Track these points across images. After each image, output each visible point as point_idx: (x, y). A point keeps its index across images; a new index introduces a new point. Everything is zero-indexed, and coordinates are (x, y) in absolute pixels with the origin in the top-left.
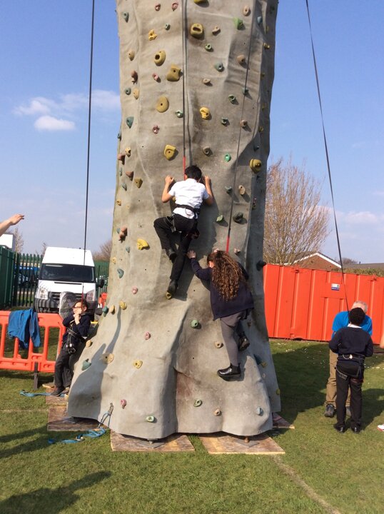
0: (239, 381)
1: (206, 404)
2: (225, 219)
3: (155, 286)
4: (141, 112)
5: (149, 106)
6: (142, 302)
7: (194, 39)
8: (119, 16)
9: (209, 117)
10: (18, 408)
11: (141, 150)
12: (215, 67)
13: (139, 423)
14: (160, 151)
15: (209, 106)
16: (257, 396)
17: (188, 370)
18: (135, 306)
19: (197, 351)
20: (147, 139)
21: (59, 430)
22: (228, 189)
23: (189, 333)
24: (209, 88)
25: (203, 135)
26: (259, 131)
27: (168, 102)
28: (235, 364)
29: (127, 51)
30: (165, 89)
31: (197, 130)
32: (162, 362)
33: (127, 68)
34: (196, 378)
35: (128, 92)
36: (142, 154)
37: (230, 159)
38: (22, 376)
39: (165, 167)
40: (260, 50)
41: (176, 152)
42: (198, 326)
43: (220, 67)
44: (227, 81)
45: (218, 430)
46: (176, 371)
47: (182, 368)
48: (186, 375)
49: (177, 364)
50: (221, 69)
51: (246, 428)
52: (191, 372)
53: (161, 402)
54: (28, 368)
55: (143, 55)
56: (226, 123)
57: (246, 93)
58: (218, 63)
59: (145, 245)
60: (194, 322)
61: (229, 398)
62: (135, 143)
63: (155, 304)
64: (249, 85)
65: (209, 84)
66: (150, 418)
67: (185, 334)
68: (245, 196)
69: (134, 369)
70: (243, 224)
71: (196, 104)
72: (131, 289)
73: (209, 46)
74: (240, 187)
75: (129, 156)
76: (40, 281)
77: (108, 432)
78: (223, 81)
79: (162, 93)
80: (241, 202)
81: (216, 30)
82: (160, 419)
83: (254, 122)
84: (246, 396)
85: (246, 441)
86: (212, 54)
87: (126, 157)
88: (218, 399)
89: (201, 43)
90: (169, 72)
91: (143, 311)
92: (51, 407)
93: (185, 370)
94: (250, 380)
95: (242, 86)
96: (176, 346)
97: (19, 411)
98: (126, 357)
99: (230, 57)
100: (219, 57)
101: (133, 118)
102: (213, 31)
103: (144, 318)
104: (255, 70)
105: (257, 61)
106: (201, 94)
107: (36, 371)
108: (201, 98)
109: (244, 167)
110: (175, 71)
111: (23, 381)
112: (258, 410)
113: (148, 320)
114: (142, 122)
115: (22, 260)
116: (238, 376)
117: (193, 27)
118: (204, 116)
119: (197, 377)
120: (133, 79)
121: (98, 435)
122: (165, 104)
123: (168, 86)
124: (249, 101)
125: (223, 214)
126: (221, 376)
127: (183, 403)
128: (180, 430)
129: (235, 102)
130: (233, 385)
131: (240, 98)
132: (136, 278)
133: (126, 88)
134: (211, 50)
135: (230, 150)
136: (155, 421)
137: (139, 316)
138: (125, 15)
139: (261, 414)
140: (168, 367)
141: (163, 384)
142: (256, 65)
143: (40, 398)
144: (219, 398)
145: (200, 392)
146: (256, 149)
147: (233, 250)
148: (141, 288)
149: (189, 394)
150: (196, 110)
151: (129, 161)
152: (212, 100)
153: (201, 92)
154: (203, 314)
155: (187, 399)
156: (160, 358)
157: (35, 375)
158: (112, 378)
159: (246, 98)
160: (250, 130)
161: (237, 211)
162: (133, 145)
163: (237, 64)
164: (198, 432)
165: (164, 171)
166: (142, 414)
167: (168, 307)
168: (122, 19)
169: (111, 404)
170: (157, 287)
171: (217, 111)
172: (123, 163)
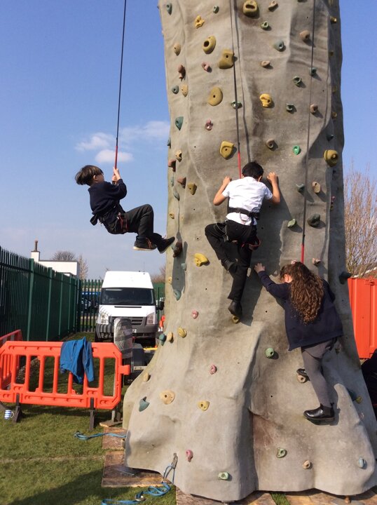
0: (331, 425)
1: (292, 455)
2: (298, 223)
3: (218, 307)
4: (191, 108)
5: (200, 100)
6: (205, 328)
7: (247, 18)
8: (162, 9)
9: (271, 105)
10: (71, 454)
11: (193, 151)
12: (275, 47)
13: (210, 480)
14: (215, 149)
15: (271, 91)
16: (357, 443)
17: (266, 411)
18: (196, 333)
19: (275, 387)
20: (199, 137)
21: (115, 486)
22: (300, 187)
23: (264, 365)
24: (270, 71)
25: (265, 126)
26: (332, 117)
27: (222, 93)
28: (327, 404)
29: (173, 45)
30: (217, 79)
31: (258, 121)
32: (233, 402)
33: (174, 64)
34: (277, 422)
35: (176, 91)
36: (194, 156)
37: (300, 151)
38: (79, 412)
39: (222, 168)
40: (326, 24)
41: (234, 149)
42: (275, 356)
43: (280, 46)
44: (290, 61)
45: (310, 487)
46: (250, 412)
48: (264, 418)
49: (252, 404)
50: (282, 48)
51: (346, 486)
52: (269, 414)
53: (235, 454)
54: (83, 405)
55: (190, 45)
56: (292, 109)
57: (314, 74)
58: (277, 42)
59: (204, 260)
60: (269, 351)
61: (321, 446)
62: (186, 144)
63: (219, 330)
64: (316, 65)
65: (268, 67)
66: (223, 475)
67: (259, 367)
68: (320, 194)
69: (199, 411)
70: (321, 228)
71: (255, 91)
72: (190, 313)
73: (265, 24)
74: (314, 184)
75: (180, 160)
76: (100, 306)
77: (173, 490)
78: (285, 62)
79: (214, 84)
80: (316, 202)
81: (272, 5)
82: (235, 476)
83: (326, 106)
84: (342, 444)
85: (347, 501)
86: (269, 33)
87: (177, 162)
88: (306, 448)
89: (257, 22)
90: (221, 59)
91: (205, 339)
92: (107, 453)
94: (347, 423)
95: (308, 66)
96: (249, 382)
97: (72, 459)
98: (189, 395)
99: (291, 34)
100: (279, 35)
101: (183, 118)
102: (270, 6)
103: (207, 347)
104: (322, 48)
105: (323, 37)
106: (261, 79)
107: (92, 407)
108: (260, 83)
109: (317, 160)
110: (227, 57)
111: (79, 418)
112: (361, 462)
113: (213, 350)
114: (192, 119)
115: (84, 286)
116: (330, 419)
117: (245, 4)
118: (265, 103)
119: (278, 420)
120: (181, 76)
121: (161, 493)
122: (218, 96)
123: (220, 75)
124: (318, 83)
125: (295, 218)
126: (309, 419)
127: (263, 452)
128: (262, 487)
129: (301, 84)
130: (325, 429)
131: (307, 80)
132: (195, 300)
133: (173, 86)
134: (268, 29)
135: (298, 141)
136: (230, 478)
137: (201, 345)
138: (168, 6)
139: (365, 466)
140: (241, 408)
141: (236, 432)
142: (322, 41)
143: (96, 441)
144: (308, 446)
145: (283, 440)
146: (329, 139)
147: (311, 260)
148: (202, 311)
149: (269, 442)
150: (254, 98)
151: (180, 166)
152: (273, 85)
153: (259, 76)
154: (279, 341)
155: (267, 448)
156: (231, 398)
157: (92, 412)
158: (174, 421)
159: (314, 79)
160: (321, 117)
161: (312, 213)
162: (184, 147)
163: (299, 42)
164: (284, 489)
165: (221, 172)
166: (213, 470)
167: (236, 333)
168: (164, 12)
169: (175, 454)
170: (221, 309)
171: (280, 97)
172: (174, 170)
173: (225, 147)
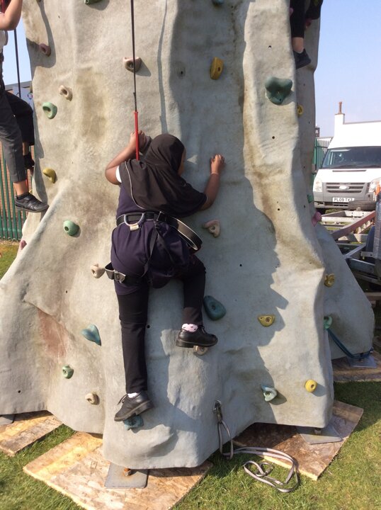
47: (48, 306)
93: (54, 311)
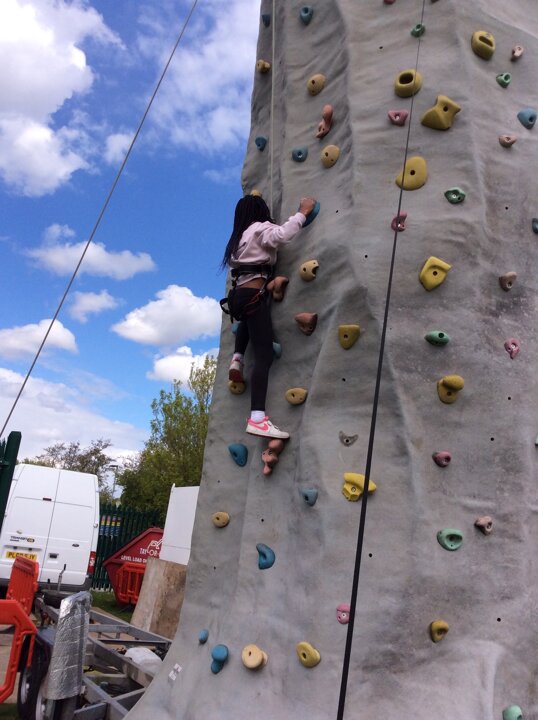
173: (434, 267)
